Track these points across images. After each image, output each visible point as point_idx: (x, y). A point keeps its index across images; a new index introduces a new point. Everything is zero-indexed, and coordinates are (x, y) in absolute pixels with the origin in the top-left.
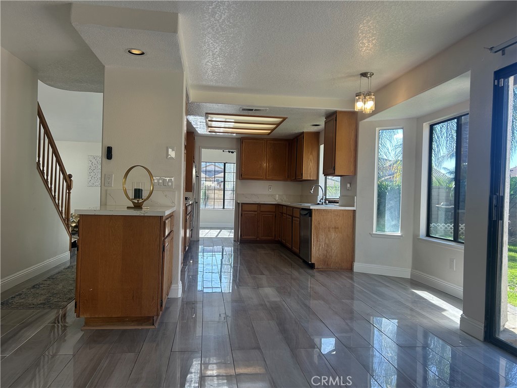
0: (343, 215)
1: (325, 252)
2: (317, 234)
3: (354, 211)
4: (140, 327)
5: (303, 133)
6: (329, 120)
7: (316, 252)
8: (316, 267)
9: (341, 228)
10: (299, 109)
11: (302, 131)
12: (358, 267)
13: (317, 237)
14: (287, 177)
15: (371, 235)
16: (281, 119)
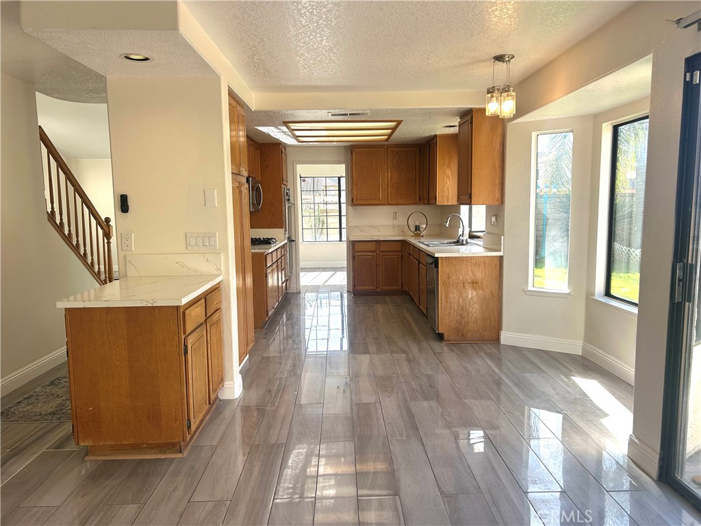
0: (485, 263)
1: (459, 317)
2: (446, 293)
3: (501, 257)
4: (163, 457)
5: (436, 136)
6: (464, 121)
7: (446, 318)
8: (445, 339)
9: (482, 282)
10: (416, 109)
11: (433, 134)
12: (506, 337)
13: (446, 297)
14: (418, 199)
15: (525, 292)
16: (395, 123)
